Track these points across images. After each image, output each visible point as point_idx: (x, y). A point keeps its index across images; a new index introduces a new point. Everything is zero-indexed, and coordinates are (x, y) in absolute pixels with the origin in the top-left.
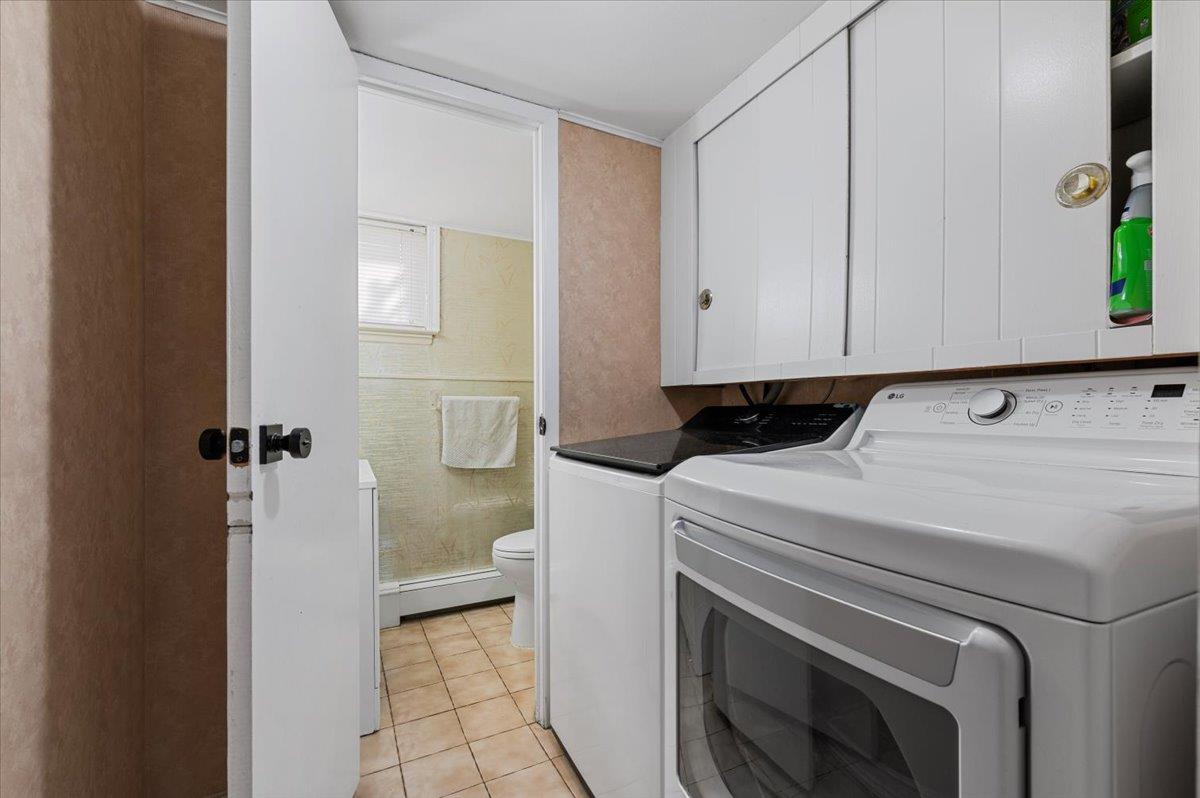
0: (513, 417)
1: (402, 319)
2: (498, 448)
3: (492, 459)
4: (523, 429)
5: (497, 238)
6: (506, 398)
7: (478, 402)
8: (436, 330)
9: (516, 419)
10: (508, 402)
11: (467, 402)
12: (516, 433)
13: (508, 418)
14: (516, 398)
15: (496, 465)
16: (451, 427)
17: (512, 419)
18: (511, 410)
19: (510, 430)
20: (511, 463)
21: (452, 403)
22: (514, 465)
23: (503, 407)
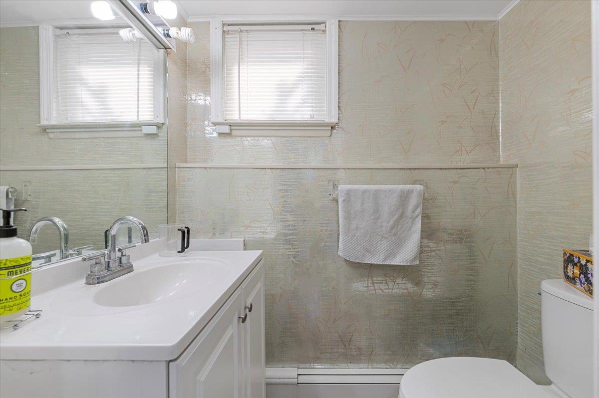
0: (416, 208)
1: (303, 114)
2: (398, 244)
3: (392, 254)
4: (426, 221)
5: (396, 22)
6: (408, 187)
7: (376, 191)
8: (334, 120)
9: (419, 210)
10: (410, 192)
11: (364, 192)
12: (419, 225)
13: (411, 207)
14: (419, 187)
15: (397, 261)
16: (348, 218)
17: (413, 212)
18: (413, 201)
19: (413, 224)
20: (414, 259)
21: (348, 193)
22: (417, 262)
23: (404, 197)
